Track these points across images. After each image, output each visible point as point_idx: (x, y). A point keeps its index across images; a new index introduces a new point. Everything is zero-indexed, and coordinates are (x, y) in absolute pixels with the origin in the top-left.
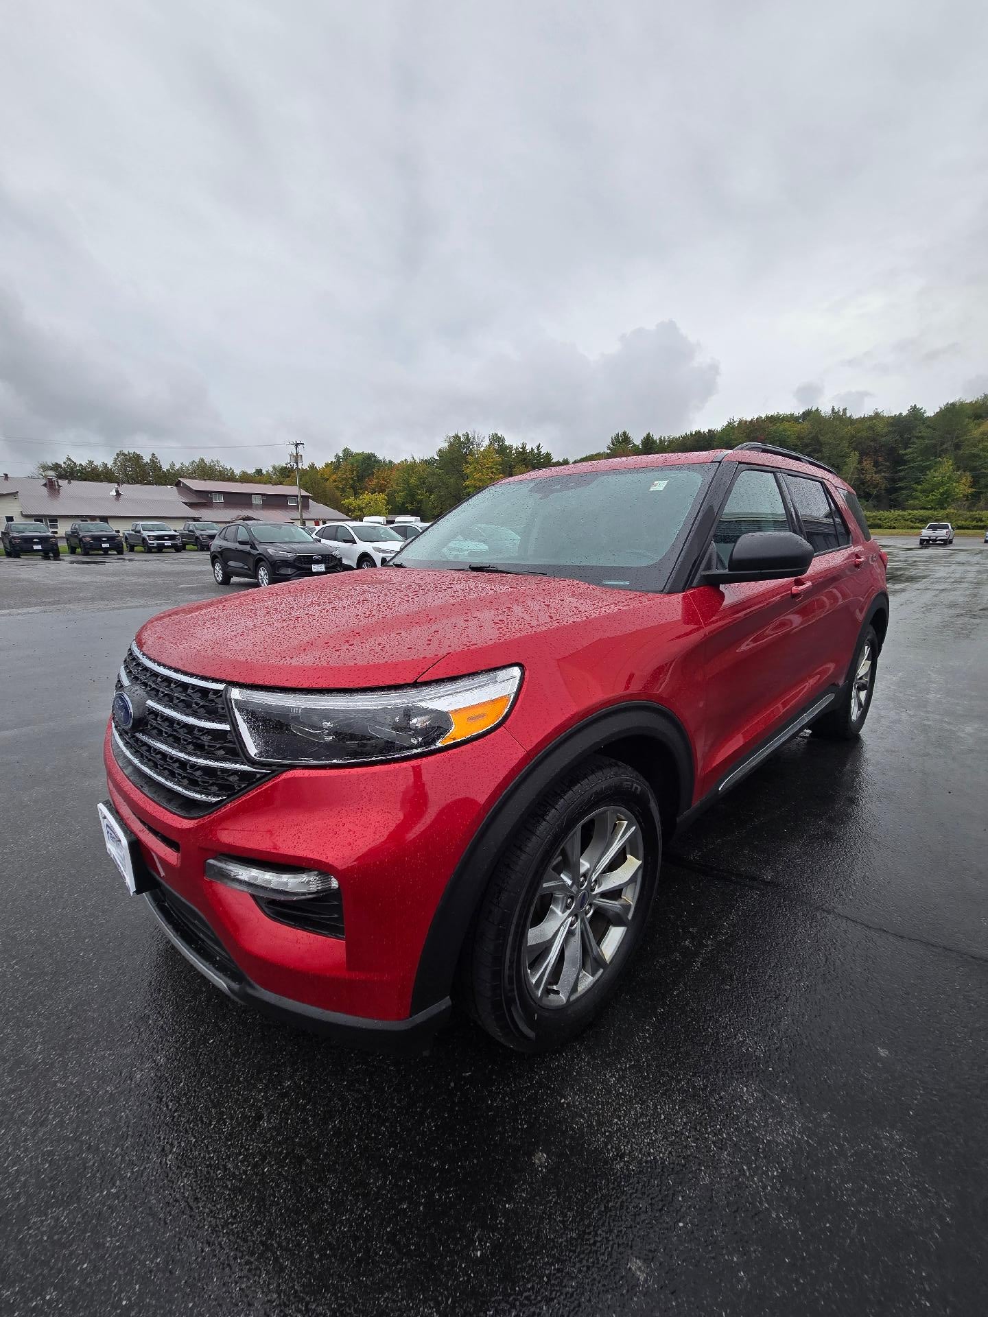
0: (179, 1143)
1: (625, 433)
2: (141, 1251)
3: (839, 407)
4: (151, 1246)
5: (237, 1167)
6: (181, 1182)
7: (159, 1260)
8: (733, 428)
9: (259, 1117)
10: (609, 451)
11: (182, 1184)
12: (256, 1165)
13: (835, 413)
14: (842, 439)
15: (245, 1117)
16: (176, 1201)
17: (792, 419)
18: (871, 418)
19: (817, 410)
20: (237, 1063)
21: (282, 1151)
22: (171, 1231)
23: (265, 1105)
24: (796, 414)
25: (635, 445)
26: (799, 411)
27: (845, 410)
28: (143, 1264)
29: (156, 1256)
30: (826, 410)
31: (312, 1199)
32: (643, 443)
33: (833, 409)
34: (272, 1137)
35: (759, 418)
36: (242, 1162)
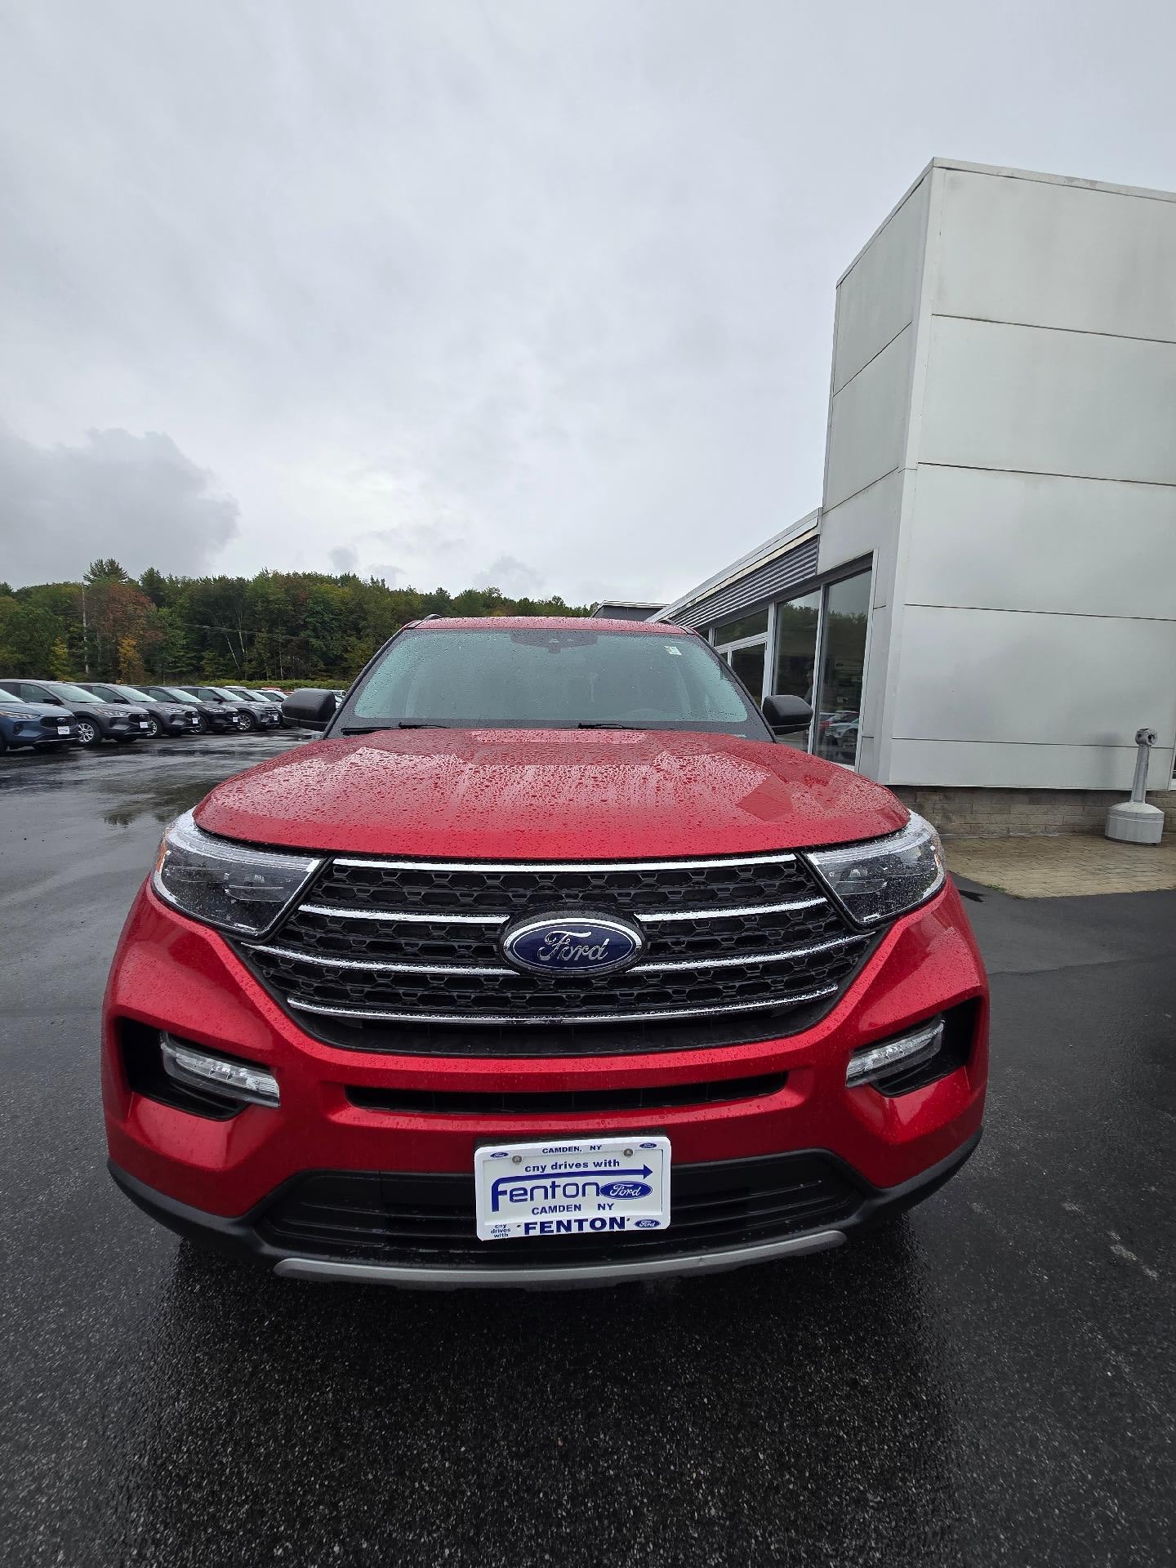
0: (853, 1479)
1: (112, 563)
2: (987, 1556)
3: (378, 577)
4: (983, 1543)
5: (911, 1425)
6: (911, 1489)
7: (1002, 1537)
8: (267, 579)
9: (854, 1384)
10: (87, 583)
11: (913, 1489)
12: (916, 1406)
13: (375, 583)
14: (384, 609)
15: (848, 1397)
16: (933, 1501)
17: (329, 580)
18: (406, 593)
19: (355, 576)
20: (760, 1383)
21: (907, 1376)
22: (970, 1515)
23: (840, 1372)
24: (334, 576)
25: (131, 581)
26: (337, 574)
27: (383, 581)
28: (1002, 1556)
29: (997, 1538)
30: (364, 577)
31: (970, 1369)
32: (144, 580)
33: (372, 579)
34: (887, 1379)
35: (295, 574)
36: (906, 1417)
